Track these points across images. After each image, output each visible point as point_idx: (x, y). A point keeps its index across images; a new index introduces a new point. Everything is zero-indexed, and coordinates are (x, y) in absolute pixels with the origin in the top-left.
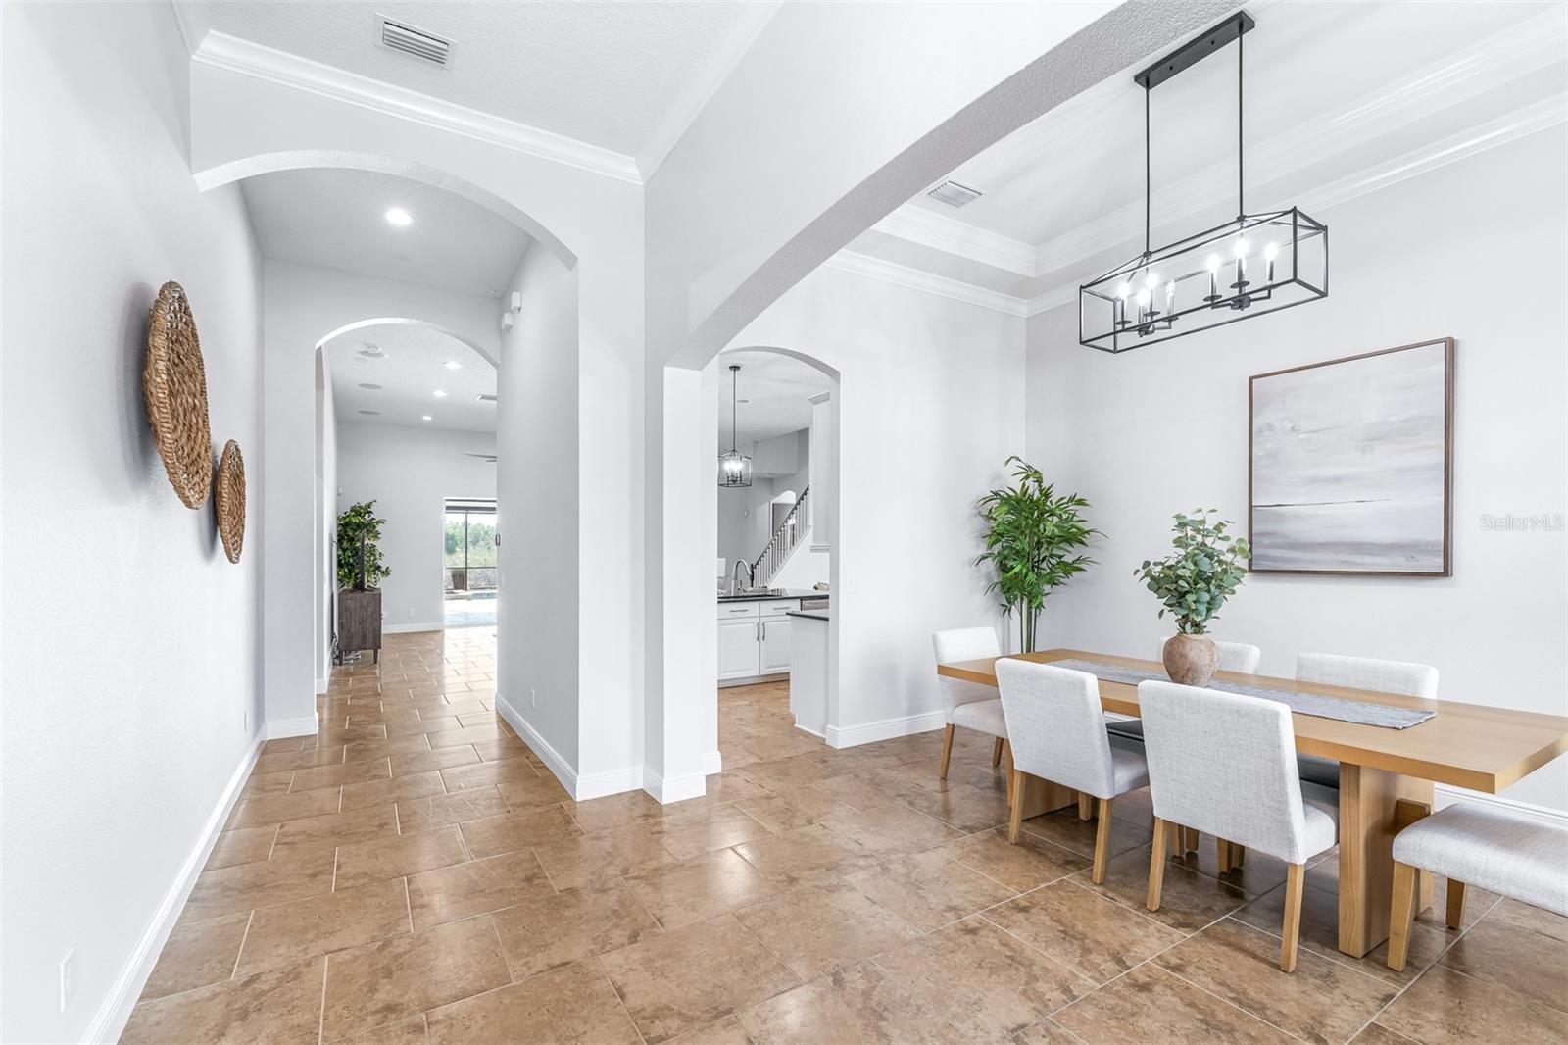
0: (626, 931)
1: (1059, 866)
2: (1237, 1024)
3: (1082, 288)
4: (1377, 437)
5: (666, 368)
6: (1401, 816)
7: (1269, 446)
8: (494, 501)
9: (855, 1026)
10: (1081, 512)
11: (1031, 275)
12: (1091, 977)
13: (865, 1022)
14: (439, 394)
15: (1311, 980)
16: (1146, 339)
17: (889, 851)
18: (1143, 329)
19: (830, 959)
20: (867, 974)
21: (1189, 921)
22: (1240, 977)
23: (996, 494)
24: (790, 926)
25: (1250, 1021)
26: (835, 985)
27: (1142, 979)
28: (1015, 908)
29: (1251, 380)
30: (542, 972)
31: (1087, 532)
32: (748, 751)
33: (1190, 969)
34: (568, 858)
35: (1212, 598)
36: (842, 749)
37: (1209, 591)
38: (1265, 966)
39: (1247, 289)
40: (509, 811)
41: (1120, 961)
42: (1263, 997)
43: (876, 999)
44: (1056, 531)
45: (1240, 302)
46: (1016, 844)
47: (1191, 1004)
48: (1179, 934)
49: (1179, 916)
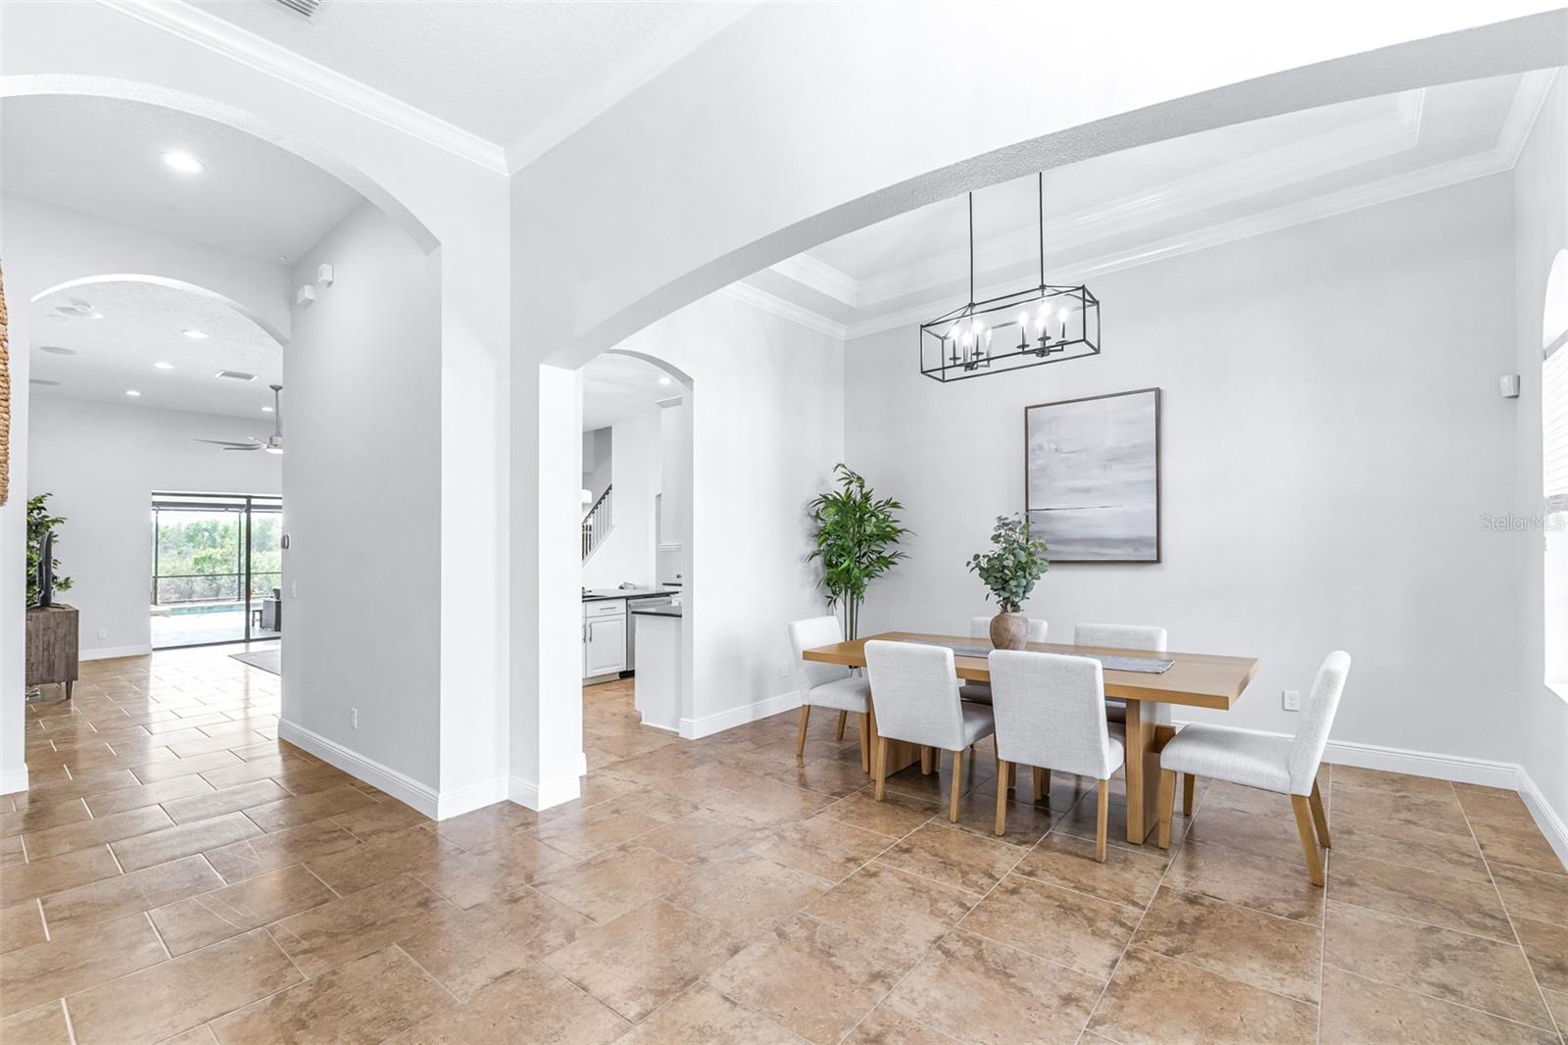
0: (559, 931)
1: (920, 813)
2: (1082, 904)
3: (922, 326)
4: (1114, 458)
5: (543, 367)
6: (1160, 738)
7: (1040, 462)
8: (281, 498)
9: (810, 965)
10: (895, 514)
11: (854, 305)
12: (976, 892)
13: (818, 960)
14: (163, 366)
15: (1117, 865)
16: (970, 373)
17: (780, 822)
18: (969, 366)
19: (766, 919)
20: (802, 923)
21: (1027, 839)
22: (1073, 871)
23: (825, 497)
24: (719, 898)
25: (1090, 900)
26: (780, 938)
27: (1011, 886)
28: (898, 851)
29: (1027, 408)
30: (487, 985)
31: (900, 531)
32: (604, 751)
33: (1040, 872)
34: (458, 877)
35: (1027, 584)
36: (696, 740)
37: (1025, 577)
38: (1085, 861)
39: (1048, 343)
40: (359, 842)
41: (991, 876)
42: (1091, 882)
43: (819, 941)
44: (875, 530)
45: (1042, 352)
46: (882, 801)
47: (1049, 897)
48: (1023, 849)
49: (1018, 836)
